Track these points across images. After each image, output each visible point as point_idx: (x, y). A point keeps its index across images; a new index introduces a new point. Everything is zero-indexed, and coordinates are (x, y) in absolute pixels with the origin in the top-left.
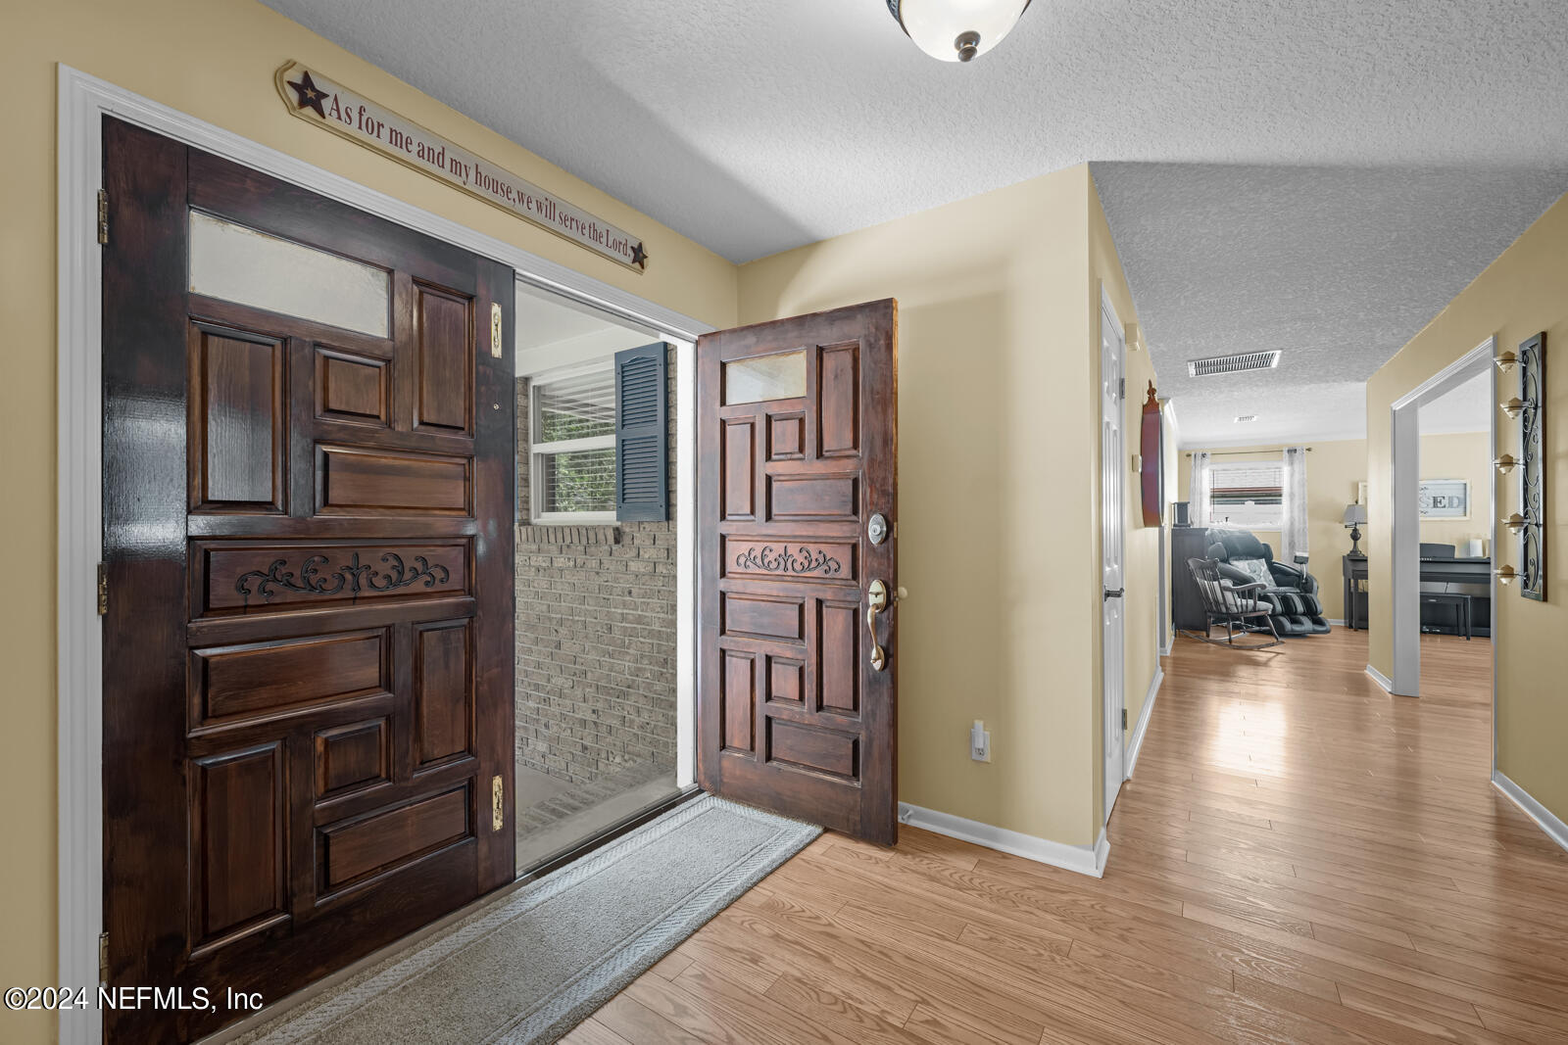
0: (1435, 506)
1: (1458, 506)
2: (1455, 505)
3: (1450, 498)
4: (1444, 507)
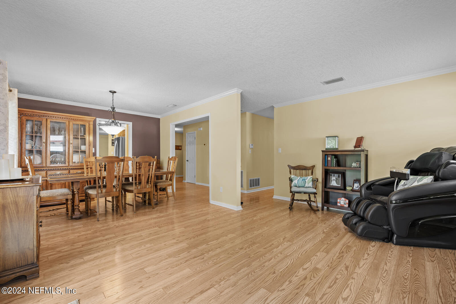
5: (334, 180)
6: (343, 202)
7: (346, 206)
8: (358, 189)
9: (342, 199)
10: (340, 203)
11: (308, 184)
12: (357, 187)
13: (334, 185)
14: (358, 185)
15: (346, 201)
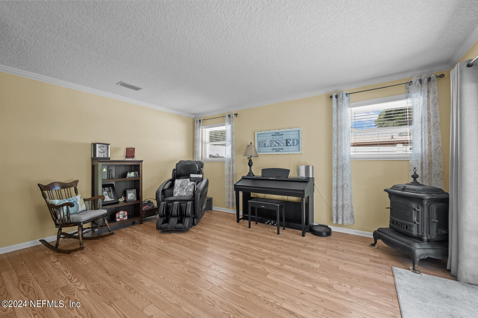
0: (287, 145)
1: (296, 145)
2: (295, 144)
3: (293, 140)
4: (291, 145)
5: (106, 194)
6: (122, 215)
7: (126, 219)
8: (132, 198)
9: (120, 213)
10: (119, 218)
11: (82, 207)
12: (131, 196)
13: (107, 200)
14: (133, 194)
15: (124, 213)
